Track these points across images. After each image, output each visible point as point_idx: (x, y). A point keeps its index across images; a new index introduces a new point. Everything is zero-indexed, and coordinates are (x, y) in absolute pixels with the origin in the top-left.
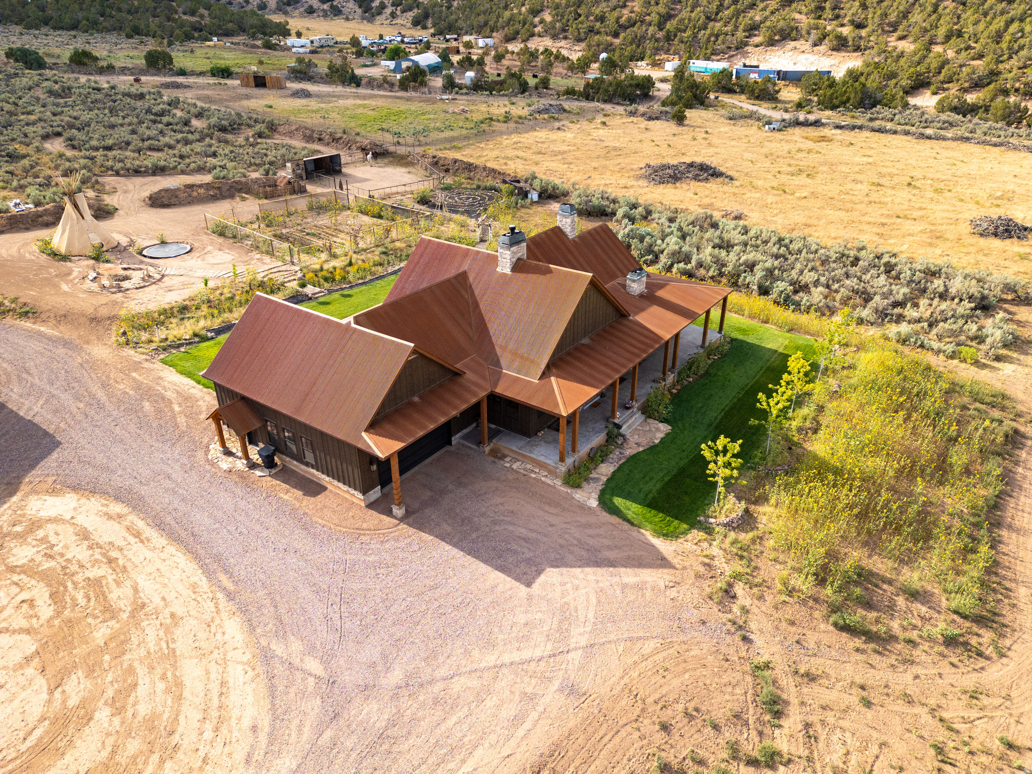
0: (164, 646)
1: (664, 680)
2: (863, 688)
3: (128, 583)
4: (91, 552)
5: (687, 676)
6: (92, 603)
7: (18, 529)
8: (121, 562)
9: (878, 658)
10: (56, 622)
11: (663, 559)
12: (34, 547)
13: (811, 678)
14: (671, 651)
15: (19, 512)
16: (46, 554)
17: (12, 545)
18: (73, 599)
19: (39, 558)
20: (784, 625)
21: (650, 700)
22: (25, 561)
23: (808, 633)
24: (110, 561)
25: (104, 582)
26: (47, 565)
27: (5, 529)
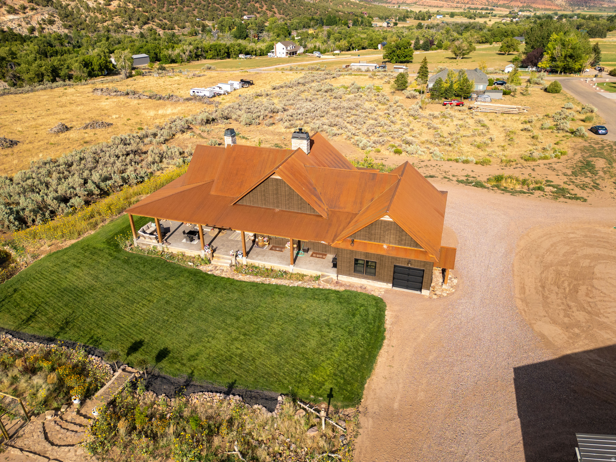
0: (548, 254)
3: (544, 275)
4: (549, 296)
6: (563, 279)
7: (577, 331)
8: (539, 284)
10: (581, 282)
12: (573, 316)
15: (571, 341)
16: (570, 309)
17: (584, 324)
18: (569, 285)
19: (574, 309)
22: (581, 312)
24: (543, 287)
25: (552, 283)
26: (572, 304)
27: (584, 336)
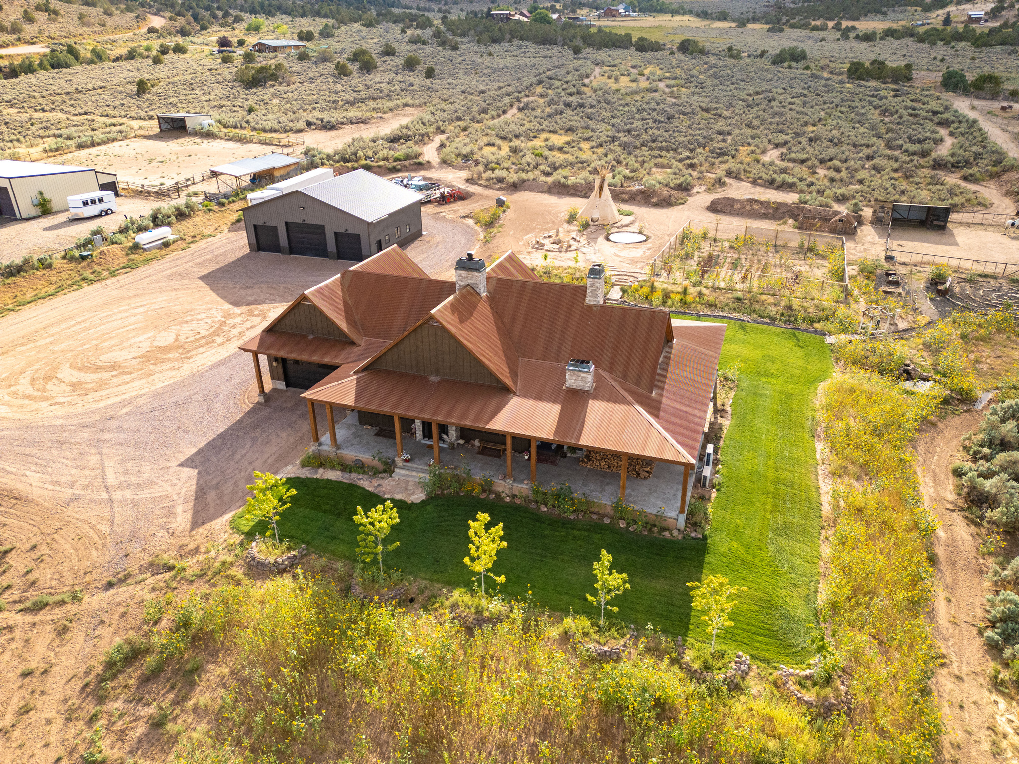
1: (70, 539)
2: (45, 672)
5: (72, 551)
9: (78, 688)
11: (204, 523)
13: (62, 631)
14: (97, 539)
20: (122, 610)
21: (56, 536)
23: (112, 629)
